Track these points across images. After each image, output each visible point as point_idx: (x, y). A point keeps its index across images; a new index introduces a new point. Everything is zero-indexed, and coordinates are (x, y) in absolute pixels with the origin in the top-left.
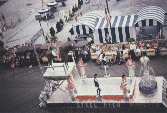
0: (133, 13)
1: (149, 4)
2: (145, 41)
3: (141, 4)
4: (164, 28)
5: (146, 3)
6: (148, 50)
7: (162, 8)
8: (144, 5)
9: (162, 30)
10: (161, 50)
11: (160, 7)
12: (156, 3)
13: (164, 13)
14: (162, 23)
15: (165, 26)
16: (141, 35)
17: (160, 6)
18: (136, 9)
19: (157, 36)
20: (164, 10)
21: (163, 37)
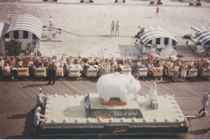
0: (3, 19)
1: (25, 11)
2: (16, 56)
3: (14, 11)
4: (41, 43)
5: (20, 10)
6: (19, 69)
7: (40, 19)
8: (17, 11)
9: (39, 45)
10: (37, 69)
11: (38, 18)
12: (34, 12)
13: (42, 25)
14: (39, 37)
15: (42, 41)
16: (12, 49)
17: (38, 16)
18: (7, 15)
19: (32, 52)
20: (42, 22)
21: (39, 54)
